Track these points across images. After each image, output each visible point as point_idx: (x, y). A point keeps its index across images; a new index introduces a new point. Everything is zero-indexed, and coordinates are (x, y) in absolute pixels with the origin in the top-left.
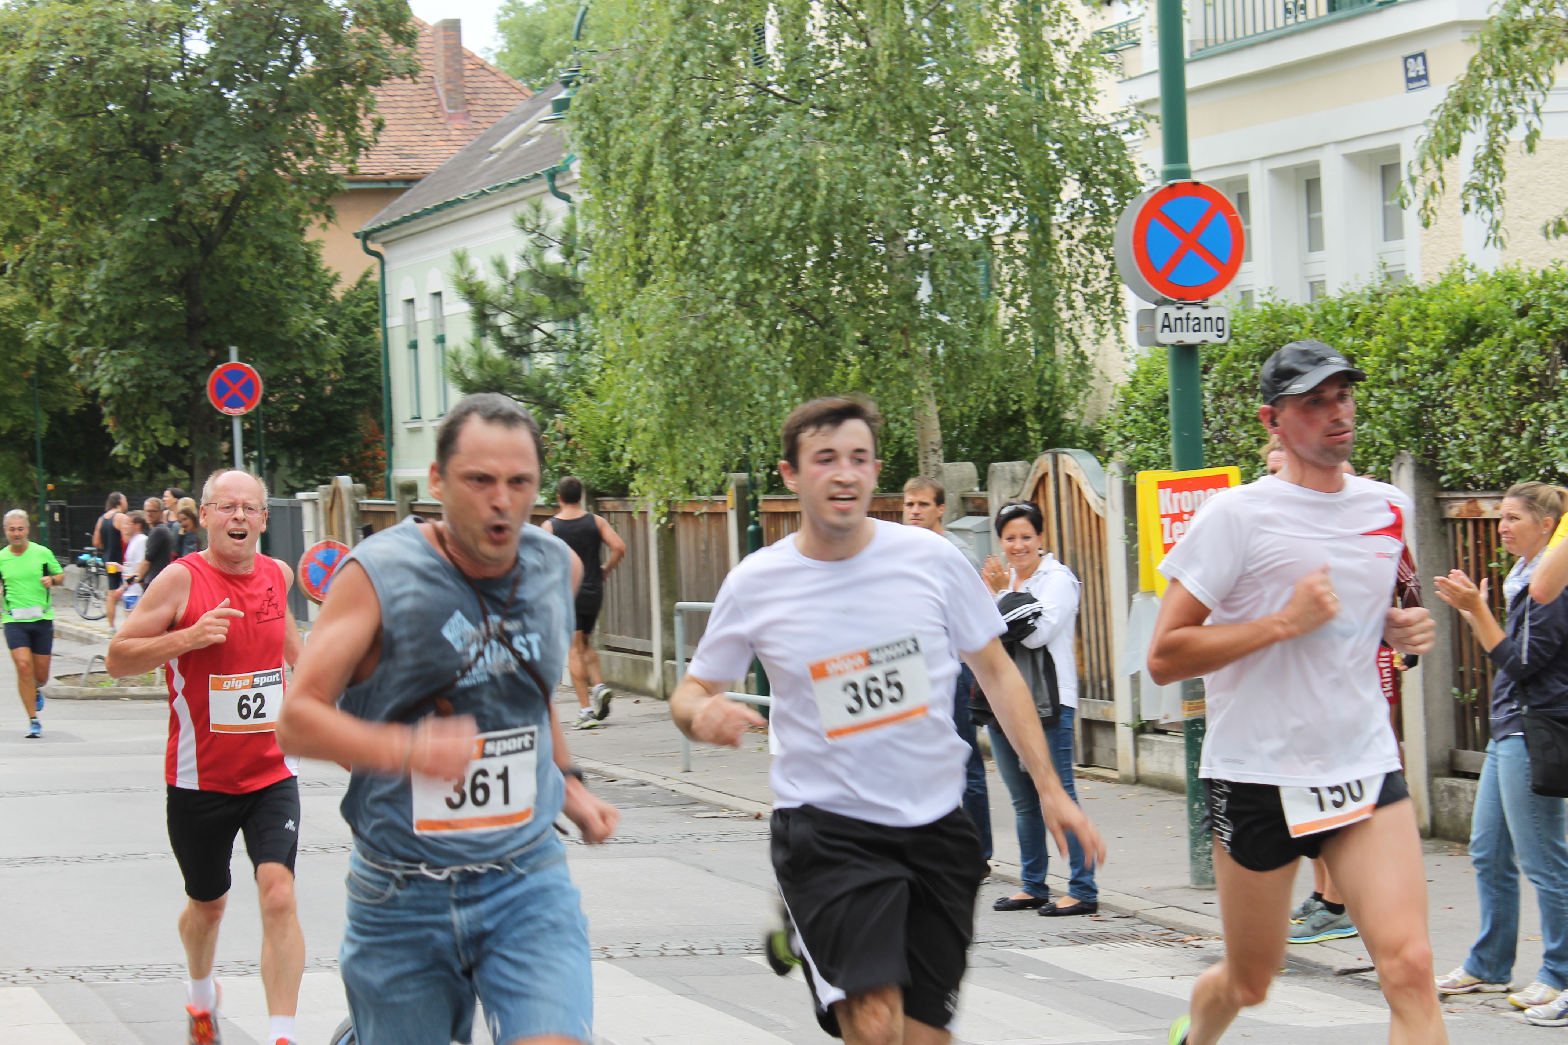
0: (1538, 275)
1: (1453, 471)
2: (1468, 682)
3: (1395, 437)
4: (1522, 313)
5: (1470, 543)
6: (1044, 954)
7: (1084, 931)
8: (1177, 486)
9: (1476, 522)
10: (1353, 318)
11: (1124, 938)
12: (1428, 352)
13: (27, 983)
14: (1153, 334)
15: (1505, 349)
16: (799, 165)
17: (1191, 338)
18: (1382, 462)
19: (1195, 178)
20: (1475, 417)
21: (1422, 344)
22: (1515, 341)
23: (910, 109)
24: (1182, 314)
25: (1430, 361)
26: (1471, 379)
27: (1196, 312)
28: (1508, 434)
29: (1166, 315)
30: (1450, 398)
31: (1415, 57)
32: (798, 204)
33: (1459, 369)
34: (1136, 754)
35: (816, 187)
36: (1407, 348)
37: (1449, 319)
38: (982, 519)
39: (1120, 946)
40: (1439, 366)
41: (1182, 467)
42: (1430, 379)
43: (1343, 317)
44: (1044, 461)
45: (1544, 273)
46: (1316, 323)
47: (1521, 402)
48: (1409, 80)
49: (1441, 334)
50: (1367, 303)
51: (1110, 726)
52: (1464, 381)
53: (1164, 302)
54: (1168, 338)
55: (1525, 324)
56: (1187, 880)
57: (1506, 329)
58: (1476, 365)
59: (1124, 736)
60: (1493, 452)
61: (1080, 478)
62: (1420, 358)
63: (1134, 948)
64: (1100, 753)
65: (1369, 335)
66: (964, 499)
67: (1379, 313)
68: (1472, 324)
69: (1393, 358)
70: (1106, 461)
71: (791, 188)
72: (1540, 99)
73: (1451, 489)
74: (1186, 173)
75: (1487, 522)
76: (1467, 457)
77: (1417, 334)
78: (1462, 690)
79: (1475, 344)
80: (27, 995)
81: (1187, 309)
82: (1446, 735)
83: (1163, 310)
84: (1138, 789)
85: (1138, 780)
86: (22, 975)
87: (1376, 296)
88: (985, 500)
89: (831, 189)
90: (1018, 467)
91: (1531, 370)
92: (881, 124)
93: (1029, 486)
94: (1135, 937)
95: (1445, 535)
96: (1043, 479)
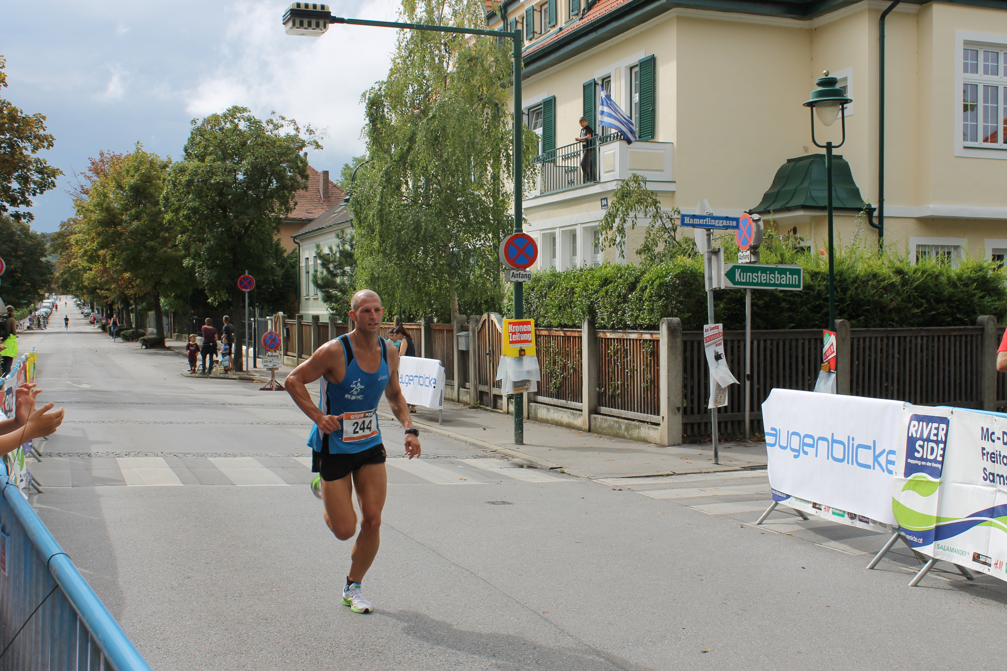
0: (626, 266)
1: (599, 323)
2: (601, 386)
3: (584, 313)
4: (621, 277)
5: (603, 345)
6: (465, 461)
7: (479, 455)
8: (514, 324)
9: (605, 339)
10: (574, 277)
11: (491, 457)
12: (594, 288)
13: (161, 456)
14: (509, 278)
15: (615, 287)
16: (417, 222)
17: (520, 280)
18: (580, 320)
19: (524, 232)
20: (606, 308)
21: (592, 285)
22: (618, 285)
23: (452, 207)
24: (518, 273)
25: (594, 291)
26: (605, 296)
27: (522, 272)
28: (615, 313)
29: (513, 273)
30: (599, 301)
31: (604, 199)
32: (416, 234)
33: (602, 293)
34: (508, 405)
35: (421, 229)
36: (588, 286)
37: (600, 278)
38: (466, 333)
39: (489, 459)
40: (596, 292)
41: (516, 318)
42: (594, 296)
43: (572, 276)
44: (485, 316)
45: (628, 266)
46: (564, 278)
47: (618, 303)
48: (602, 206)
49: (597, 283)
50: (579, 272)
51: (501, 397)
52: (603, 296)
53: (513, 269)
54: (514, 279)
55: (621, 281)
56: (514, 442)
57: (616, 282)
58: (607, 292)
59: (505, 399)
60: (610, 317)
61: (496, 321)
62: (592, 289)
63: (492, 460)
64: (499, 404)
65: (578, 282)
66: (462, 326)
67: (582, 275)
68: (606, 280)
69: (585, 289)
70: (503, 316)
71: (414, 229)
72: (637, 214)
73: (599, 328)
74: (522, 231)
75: (608, 339)
76: (603, 319)
77: (591, 282)
78: (600, 388)
79: (607, 286)
80: (161, 459)
81: (519, 271)
82: (595, 401)
83: (512, 271)
84: (508, 416)
85: (508, 413)
86: (160, 454)
87: (581, 270)
88: (468, 327)
89: (426, 229)
90: (478, 317)
91: (622, 294)
92: (443, 212)
93: (481, 323)
94: (494, 457)
95: (596, 342)
96: (485, 320)
